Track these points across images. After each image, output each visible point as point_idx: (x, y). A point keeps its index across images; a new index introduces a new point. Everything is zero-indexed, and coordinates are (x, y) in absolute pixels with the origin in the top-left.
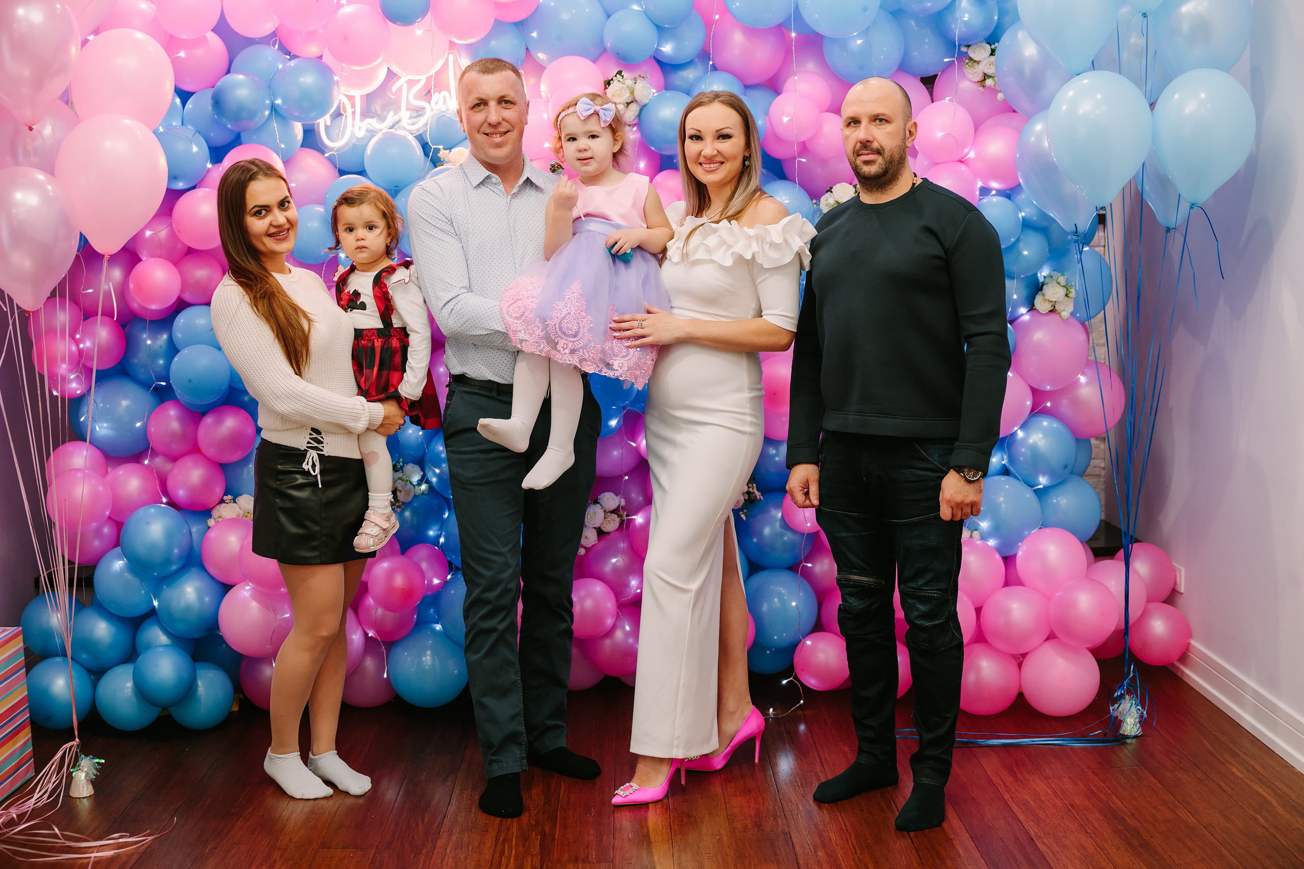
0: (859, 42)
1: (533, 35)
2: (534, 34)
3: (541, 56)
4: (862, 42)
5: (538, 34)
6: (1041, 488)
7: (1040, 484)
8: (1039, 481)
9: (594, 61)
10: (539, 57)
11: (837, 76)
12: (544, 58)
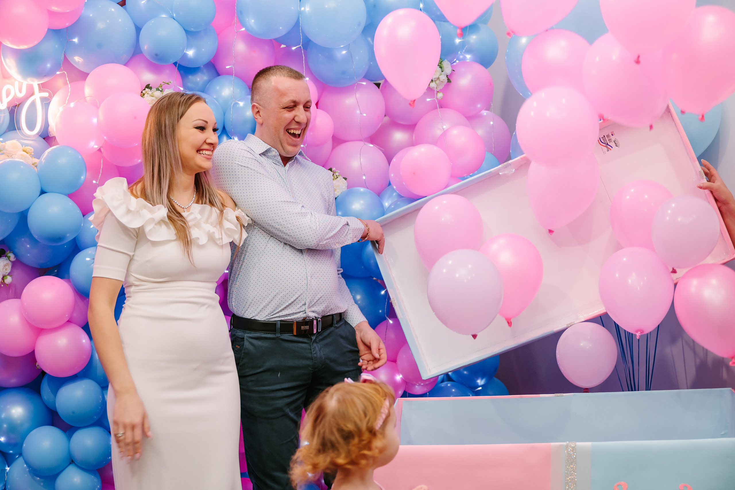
0: (344, 52)
1: (74, 40)
2: (76, 40)
3: (77, 60)
4: (346, 53)
5: (78, 40)
6: (480, 390)
7: (479, 387)
8: (478, 383)
9: (126, 65)
10: (75, 60)
11: (317, 79)
12: (80, 61)
